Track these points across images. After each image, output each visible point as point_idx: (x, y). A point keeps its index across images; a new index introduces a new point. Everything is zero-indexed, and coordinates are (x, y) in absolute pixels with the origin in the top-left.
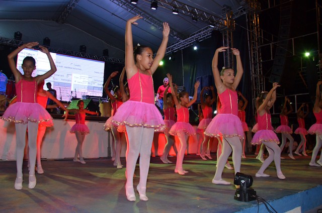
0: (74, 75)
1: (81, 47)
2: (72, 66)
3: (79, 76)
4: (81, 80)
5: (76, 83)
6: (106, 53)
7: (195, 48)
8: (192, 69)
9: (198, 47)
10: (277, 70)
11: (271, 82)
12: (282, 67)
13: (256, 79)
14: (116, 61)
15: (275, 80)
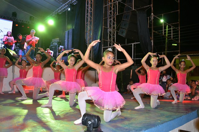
10: (125, 25)
11: (120, 35)
12: (128, 22)
13: (110, 32)
14: (22, 21)
15: (122, 32)
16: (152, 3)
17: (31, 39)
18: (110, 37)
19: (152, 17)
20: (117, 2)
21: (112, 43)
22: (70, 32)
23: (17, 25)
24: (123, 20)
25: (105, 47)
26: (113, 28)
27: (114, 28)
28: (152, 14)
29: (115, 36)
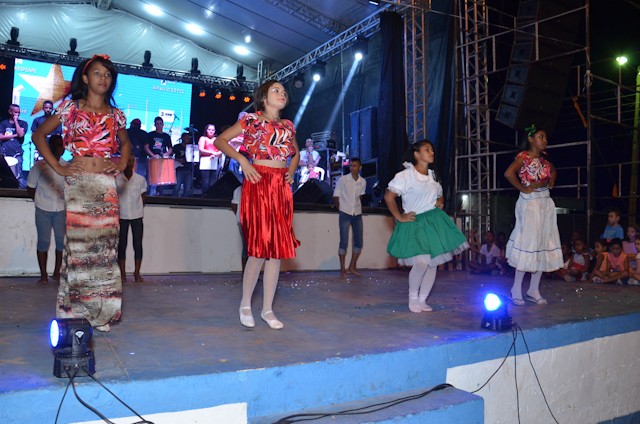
10: (513, 95)
11: (501, 121)
12: (523, 87)
13: (474, 115)
15: (508, 115)
16: (588, 43)
18: (473, 126)
19: (589, 79)
20: (494, 37)
21: (479, 143)
23: (202, 95)
24: (509, 83)
25: (462, 157)
26: (480, 102)
27: (482, 101)
28: (588, 72)
29: (488, 123)
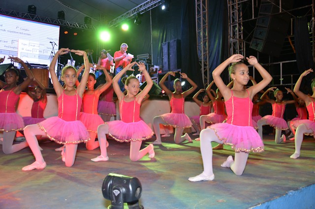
0: (21, 41)
1: (30, 7)
2: (18, 30)
3: (27, 42)
4: (31, 48)
5: (24, 51)
6: (61, 15)
7: (163, 8)
8: (161, 35)
9: (166, 7)
10: (260, 33)
11: (253, 48)
12: (267, 29)
14: (74, 25)
15: (257, 45)
17: (122, 57)
18: (234, 51)
19: (313, 22)
22: (172, 44)
23: (66, 32)
24: (257, 26)
